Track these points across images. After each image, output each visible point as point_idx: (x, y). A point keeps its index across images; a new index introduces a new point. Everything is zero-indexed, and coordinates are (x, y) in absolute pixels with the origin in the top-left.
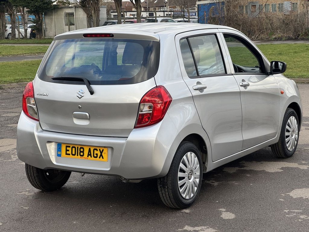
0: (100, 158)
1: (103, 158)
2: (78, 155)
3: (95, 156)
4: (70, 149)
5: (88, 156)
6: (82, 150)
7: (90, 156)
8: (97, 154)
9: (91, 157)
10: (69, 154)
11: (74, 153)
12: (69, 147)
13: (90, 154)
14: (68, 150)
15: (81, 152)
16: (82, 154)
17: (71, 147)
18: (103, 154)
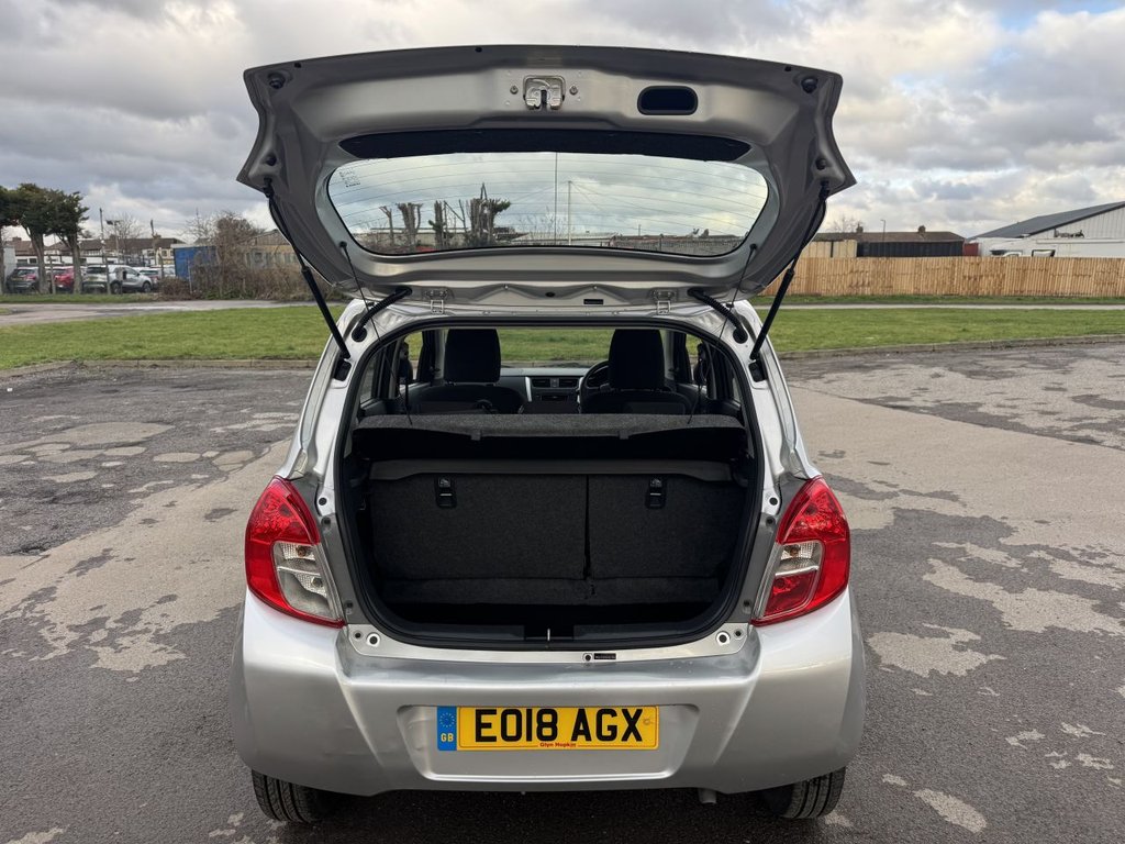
0: (625, 738)
1: (638, 738)
2: (529, 738)
3: (606, 732)
4: (495, 720)
5: (574, 738)
6: (547, 718)
7: (581, 738)
8: (613, 729)
9: (588, 738)
10: (493, 739)
11: (511, 731)
12: (494, 712)
13: (581, 728)
14: (488, 726)
15: (541, 725)
16: (547, 732)
17: (500, 712)
18: (639, 725)
